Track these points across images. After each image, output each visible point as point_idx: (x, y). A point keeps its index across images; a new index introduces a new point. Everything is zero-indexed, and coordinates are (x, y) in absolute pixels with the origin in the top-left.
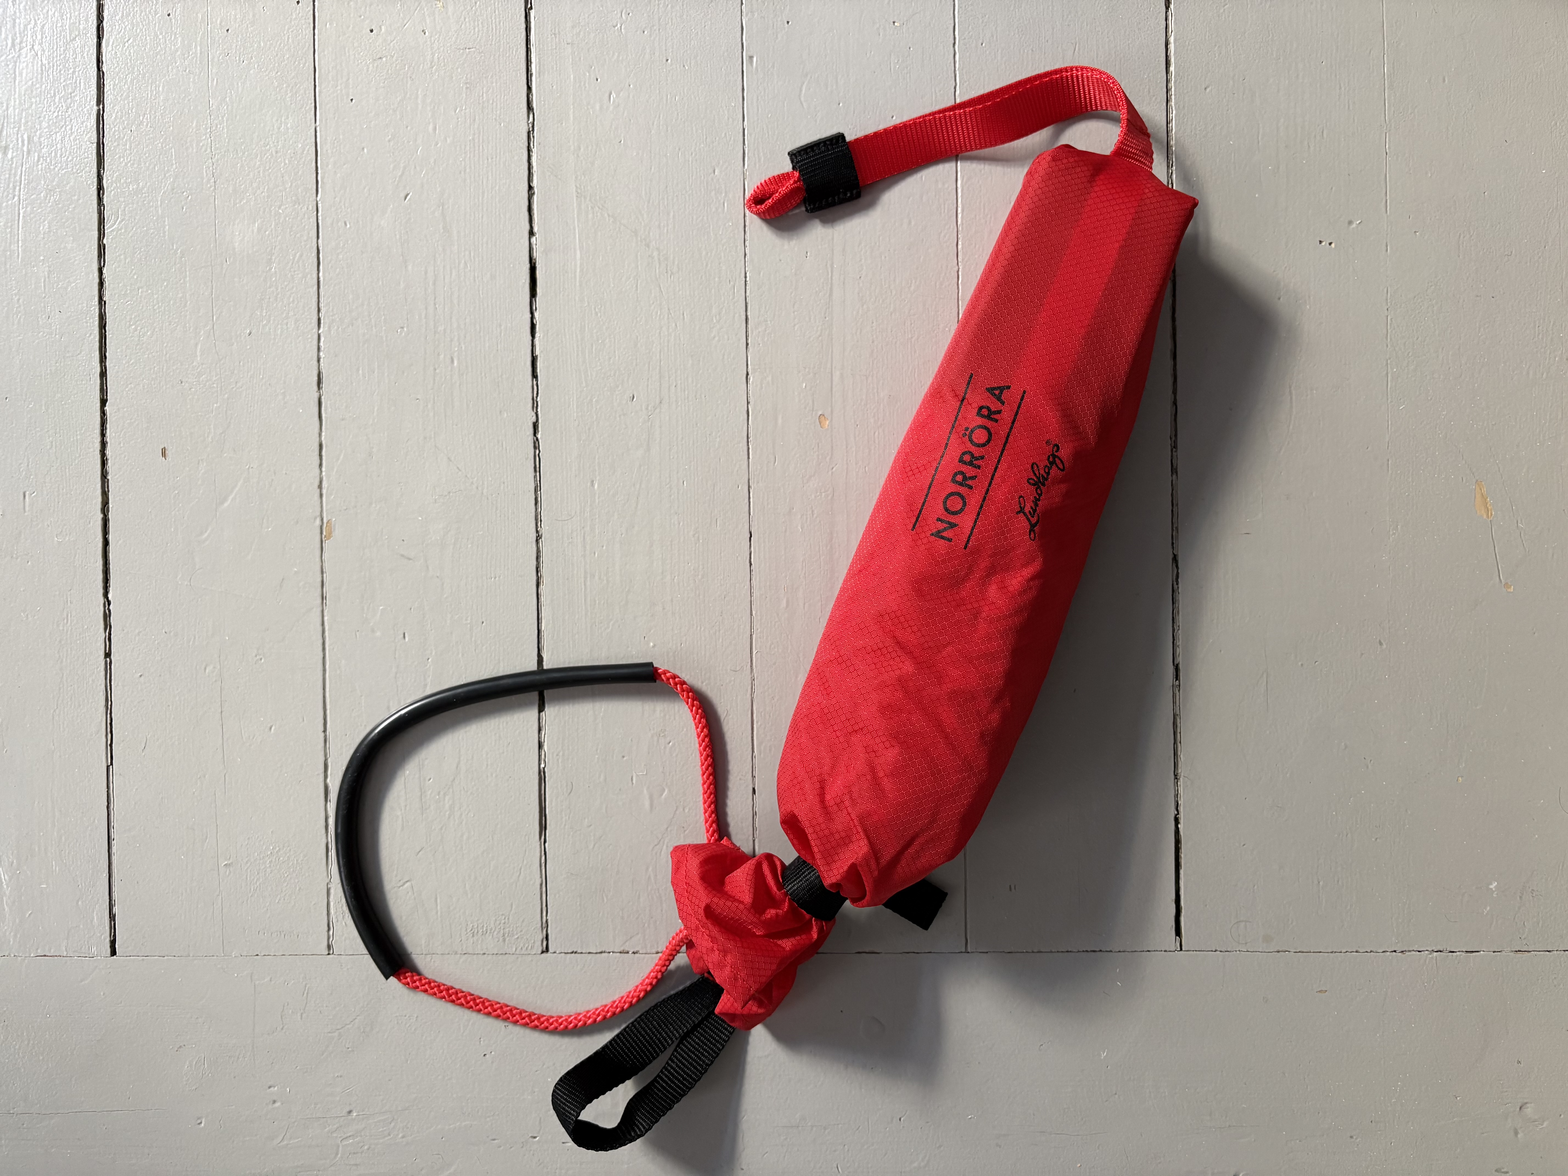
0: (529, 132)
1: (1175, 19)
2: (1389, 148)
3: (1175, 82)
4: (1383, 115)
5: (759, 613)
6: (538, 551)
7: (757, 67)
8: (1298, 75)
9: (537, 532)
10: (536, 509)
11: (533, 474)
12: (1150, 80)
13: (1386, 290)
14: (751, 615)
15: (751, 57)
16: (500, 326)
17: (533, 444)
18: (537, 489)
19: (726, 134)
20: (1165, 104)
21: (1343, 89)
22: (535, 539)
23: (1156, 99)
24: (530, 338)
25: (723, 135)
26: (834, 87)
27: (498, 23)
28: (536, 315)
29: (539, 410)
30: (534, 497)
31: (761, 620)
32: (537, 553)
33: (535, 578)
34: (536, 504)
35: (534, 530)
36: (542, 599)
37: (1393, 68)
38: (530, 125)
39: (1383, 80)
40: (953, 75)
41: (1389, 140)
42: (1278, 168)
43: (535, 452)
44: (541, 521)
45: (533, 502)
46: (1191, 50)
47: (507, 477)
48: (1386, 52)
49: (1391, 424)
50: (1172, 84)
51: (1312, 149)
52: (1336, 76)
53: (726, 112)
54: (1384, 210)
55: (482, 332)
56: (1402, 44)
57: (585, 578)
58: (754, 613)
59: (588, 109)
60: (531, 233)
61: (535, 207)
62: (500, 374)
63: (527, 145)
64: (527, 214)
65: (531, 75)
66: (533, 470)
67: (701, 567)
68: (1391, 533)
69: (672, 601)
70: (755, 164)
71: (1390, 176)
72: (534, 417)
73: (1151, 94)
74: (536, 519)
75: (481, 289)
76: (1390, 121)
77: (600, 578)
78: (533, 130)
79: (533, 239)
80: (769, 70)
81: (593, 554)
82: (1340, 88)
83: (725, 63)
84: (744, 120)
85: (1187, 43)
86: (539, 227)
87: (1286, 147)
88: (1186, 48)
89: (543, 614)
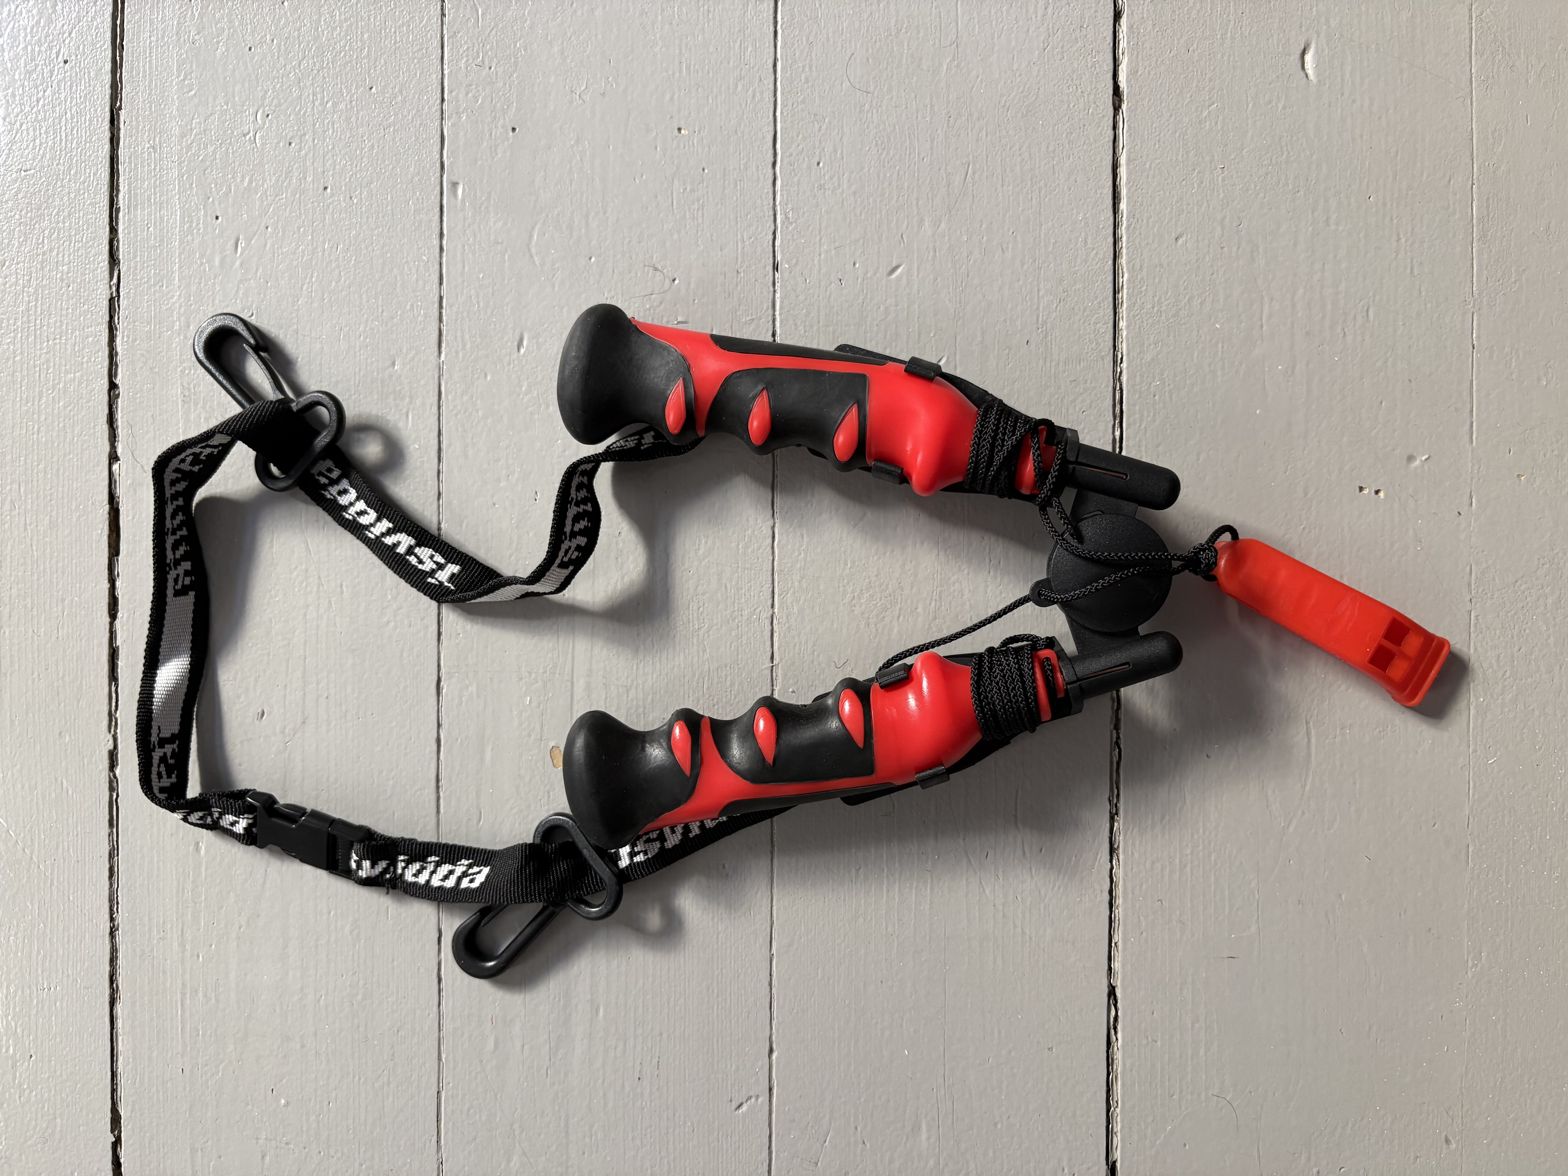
0: (111, 300)
1: (1129, 126)
2: (1478, 337)
3: (1128, 227)
4: (1469, 284)
5: (451, 1057)
6: (114, 951)
7: (463, 200)
8: (1328, 218)
9: (112, 919)
10: (111, 885)
11: (107, 830)
12: (1087, 224)
13: (1468, 568)
14: (440, 1059)
15: (455, 185)
16: (63, 600)
17: (107, 785)
18: (113, 854)
19: (412, 305)
20: (1111, 262)
21: (1403, 240)
22: (108, 930)
23: (1097, 253)
24: (108, 620)
25: (408, 307)
26: (583, 231)
27: (69, 130)
28: (118, 584)
29: (118, 731)
30: (108, 866)
31: (454, 1068)
32: (112, 954)
33: (107, 992)
34: (111, 876)
35: (107, 917)
36: (119, 1023)
37: (1488, 207)
38: (114, 289)
39: (1470, 226)
40: (771, 213)
41: (1478, 325)
42: (1294, 368)
43: (111, 796)
44: (118, 903)
45: (107, 874)
46: (1154, 177)
47: (68, 834)
48: (1475, 181)
49: (1474, 787)
50: (1123, 231)
51: (1349, 338)
52: (1391, 220)
53: (414, 271)
54: (1467, 438)
55: (35, 609)
56: (1503, 168)
57: (183, 994)
58: (443, 1056)
59: (202, 264)
60: (113, 458)
61: (119, 416)
62: (61, 674)
63: (108, 319)
64: (105, 427)
65: (118, 210)
66: (107, 824)
67: (361, 982)
68: (1470, 963)
69: (316, 1034)
70: (457, 353)
71: (1478, 384)
72: (111, 742)
73: (1089, 246)
74: (111, 900)
75: (35, 542)
76: (1479, 294)
77: (205, 996)
78: (119, 296)
79: (115, 467)
80: (482, 204)
81: (195, 957)
82: (1398, 240)
83: (414, 193)
84: (441, 284)
85: (1148, 166)
86: (123, 449)
87: (1308, 334)
88: (1146, 174)
89: (121, 1047)
